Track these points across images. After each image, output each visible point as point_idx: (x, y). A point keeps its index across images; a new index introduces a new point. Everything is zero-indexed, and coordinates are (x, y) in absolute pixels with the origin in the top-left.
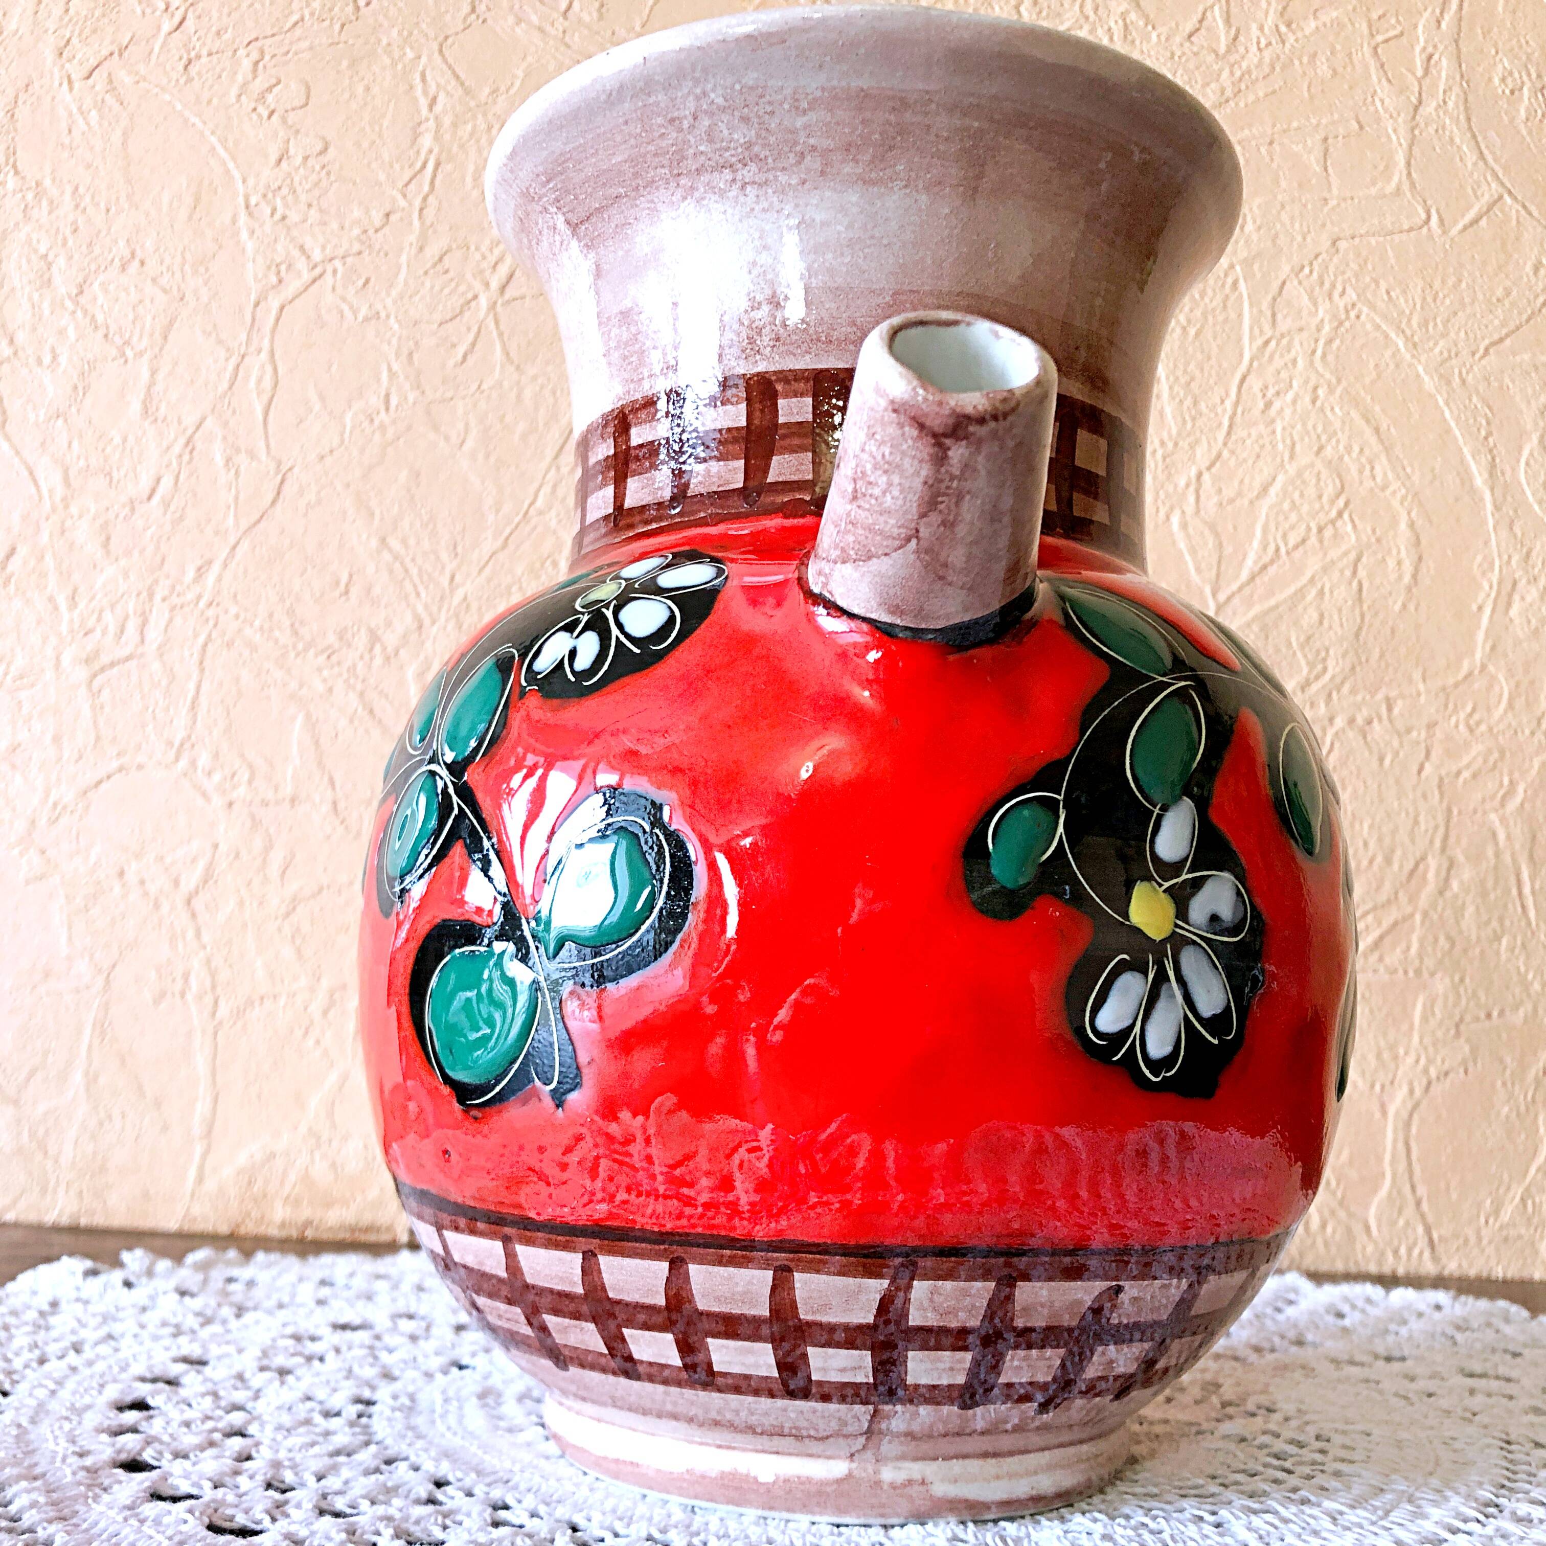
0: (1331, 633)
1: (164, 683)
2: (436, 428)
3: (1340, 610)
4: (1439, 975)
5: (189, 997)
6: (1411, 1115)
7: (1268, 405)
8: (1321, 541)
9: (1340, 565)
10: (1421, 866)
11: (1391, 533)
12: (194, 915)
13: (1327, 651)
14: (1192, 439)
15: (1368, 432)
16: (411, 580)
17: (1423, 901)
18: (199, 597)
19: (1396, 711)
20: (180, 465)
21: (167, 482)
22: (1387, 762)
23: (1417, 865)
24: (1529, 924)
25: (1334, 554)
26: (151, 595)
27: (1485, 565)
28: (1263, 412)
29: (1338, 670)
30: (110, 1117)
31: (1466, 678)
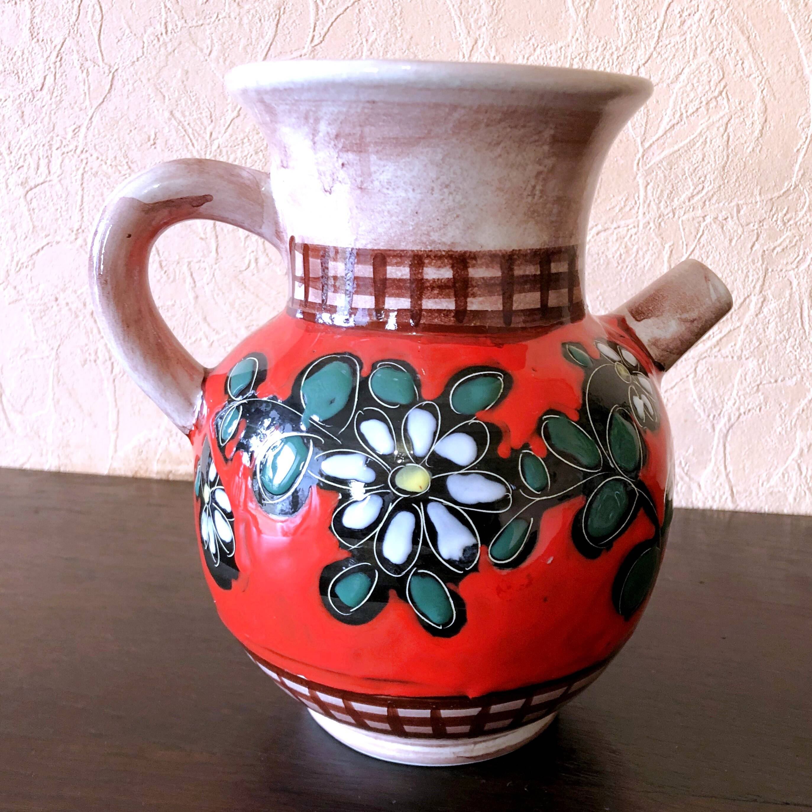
0: (709, 165)
1: (64, 196)
2: (195, 44)
3: (715, 152)
4: (751, 359)
5: (98, 362)
6: (728, 431)
7: (683, 23)
8: (708, 110)
9: (717, 125)
10: (748, 300)
11: (750, 104)
12: (95, 321)
13: (706, 177)
14: (635, 45)
15: (743, 39)
16: (189, 137)
17: (747, 320)
18: (76, 147)
19: (742, 212)
20: (55, 68)
21: (50, 80)
22: (734, 242)
23: (745, 300)
24: (805, 331)
25: (715, 118)
26: (51, 146)
27: (805, 125)
28: (679, 27)
29: (710, 188)
30: (68, 421)
31: (784, 193)
